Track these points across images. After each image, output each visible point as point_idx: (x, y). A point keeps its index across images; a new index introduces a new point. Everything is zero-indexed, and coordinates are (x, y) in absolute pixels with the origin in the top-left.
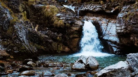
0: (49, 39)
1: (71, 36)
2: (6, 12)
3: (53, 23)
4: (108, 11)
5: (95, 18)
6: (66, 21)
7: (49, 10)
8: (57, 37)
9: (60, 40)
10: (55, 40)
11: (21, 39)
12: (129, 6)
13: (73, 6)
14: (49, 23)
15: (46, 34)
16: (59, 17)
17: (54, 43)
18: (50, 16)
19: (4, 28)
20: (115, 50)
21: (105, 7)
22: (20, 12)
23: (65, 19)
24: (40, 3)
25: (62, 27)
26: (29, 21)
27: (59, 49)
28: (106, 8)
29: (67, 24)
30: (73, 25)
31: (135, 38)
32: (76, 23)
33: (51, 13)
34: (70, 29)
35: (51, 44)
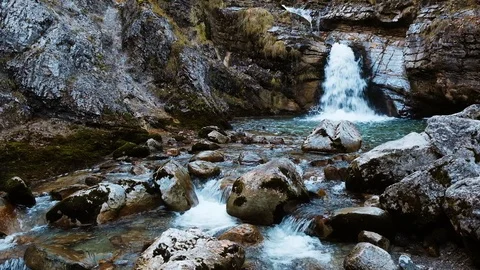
0: (255, 83)
1: (302, 77)
2: (162, 24)
3: (262, 47)
4: (386, 20)
5: (356, 35)
6: (291, 43)
7: (253, 19)
8: (271, 78)
9: (277, 84)
10: (266, 85)
11: (195, 83)
12: (436, 6)
14: (253, 49)
15: (247, 73)
16: (276, 34)
17: (264, 91)
18: (255, 33)
19: (160, 60)
20: (399, 109)
21: (381, 9)
22: (192, 25)
23: (289, 39)
24: (234, 4)
25: (281, 56)
26: (210, 44)
27: (275, 105)
28: (382, 13)
29: (293, 50)
30: (307, 52)
31: (448, 81)
32: (313, 47)
33: (258, 27)
34: (300, 60)
35: (257, 93)
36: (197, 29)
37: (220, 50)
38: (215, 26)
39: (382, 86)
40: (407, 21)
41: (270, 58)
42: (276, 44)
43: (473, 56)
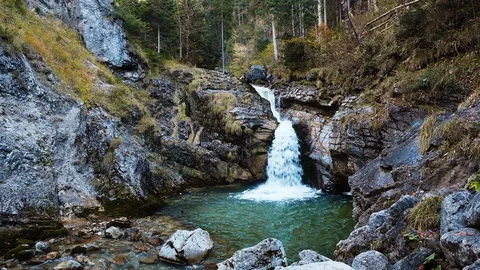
0: (213, 157)
1: (255, 151)
3: (225, 125)
4: (324, 103)
5: (304, 113)
6: (246, 122)
7: (219, 102)
8: (228, 152)
9: (233, 157)
11: (124, 175)
13: (272, 88)
14: (219, 125)
16: (235, 115)
17: (222, 163)
18: (220, 113)
20: (325, 183)
21: (320, 94)
22: (175, 105)
23: (245, 119)
24: (209, 87)
25: (238, 133)
26: (187, 120)
27: (231, 174)
28: (321, 98)
29: (247, 129)
30: (259, 130)
31: (355, 165)
32: (265, 126)
33: (223, 108)
34: (253, 137)
35: (215, 165)
36: (179, 108)
37: (194, 126)
38: (194, 105)
39: (315, 161)
40: (335, 107)
41: (230, 133)
42: (234, 124)
43: (370, 147)
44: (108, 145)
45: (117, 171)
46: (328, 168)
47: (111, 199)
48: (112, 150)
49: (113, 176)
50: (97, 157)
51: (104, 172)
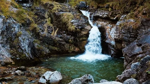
0: (63, 41)
1: (81, 39)
2: (14, 26)
3: (68, 28)
4: (112, 18)
6: (77, 26)
7: (66, 17)
8: (69, 39)
9: (72, 42)
10: (67, 42)
11: (23, 48)
12: (125, 15)
13: (89, 12)
14: (65, 28)
15: (61, 38)
16: (72, 23)
17: (67, 44)
18: (66, 22)
20: (112, 53)
21: (110, 14)
22: (45, 18)
23: (77, 25)
24: (61, 11)
25: (74, 31)
26: (51, 25)
27: (70, 49)
28: (111, 16)
29: (78, 29)
30: (83, 30)
31: (125, 45)
32: (86, 28)
33: (67, 20)
34: (80, 33)
35: (63, 45)
36: (47, 20)
37: (54, 28)
38: (54, 19)
39: (108, 43)
40: (117, 20)
41: (70, 31)
42: (72, 27)
43: (132, 37)
44: (16, 35)
45: (20, 46)
46: (113, 46)
47: (18, 59)
48: (18, 37)
49: (18, 48)
50: (11, 40)
51: (14, 47)
